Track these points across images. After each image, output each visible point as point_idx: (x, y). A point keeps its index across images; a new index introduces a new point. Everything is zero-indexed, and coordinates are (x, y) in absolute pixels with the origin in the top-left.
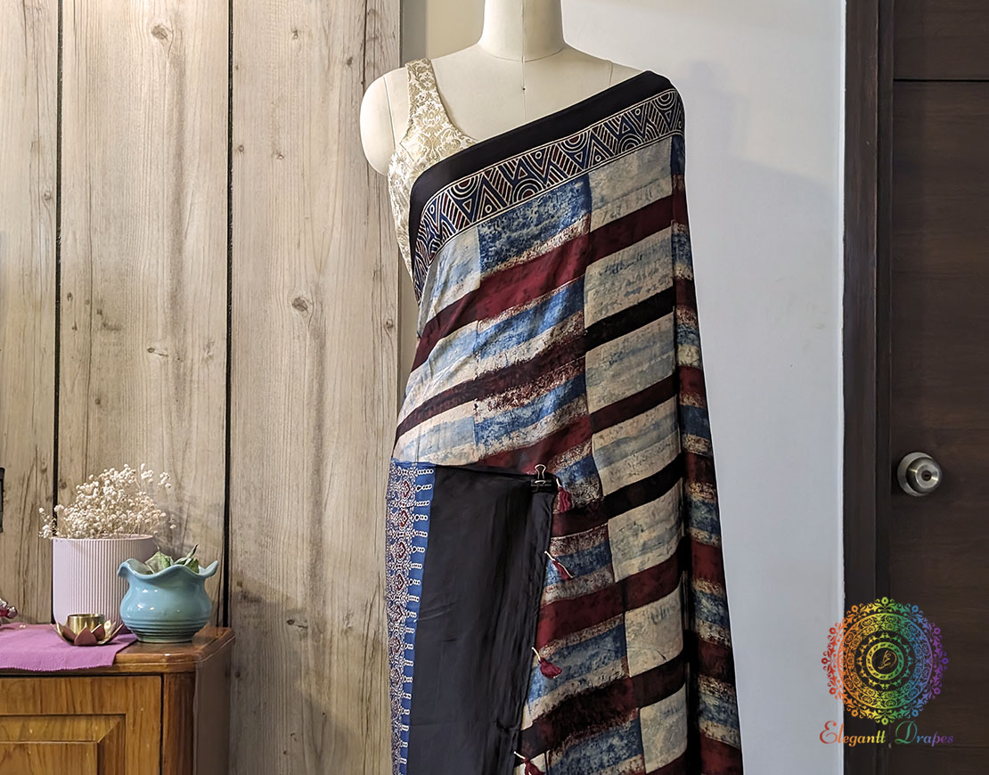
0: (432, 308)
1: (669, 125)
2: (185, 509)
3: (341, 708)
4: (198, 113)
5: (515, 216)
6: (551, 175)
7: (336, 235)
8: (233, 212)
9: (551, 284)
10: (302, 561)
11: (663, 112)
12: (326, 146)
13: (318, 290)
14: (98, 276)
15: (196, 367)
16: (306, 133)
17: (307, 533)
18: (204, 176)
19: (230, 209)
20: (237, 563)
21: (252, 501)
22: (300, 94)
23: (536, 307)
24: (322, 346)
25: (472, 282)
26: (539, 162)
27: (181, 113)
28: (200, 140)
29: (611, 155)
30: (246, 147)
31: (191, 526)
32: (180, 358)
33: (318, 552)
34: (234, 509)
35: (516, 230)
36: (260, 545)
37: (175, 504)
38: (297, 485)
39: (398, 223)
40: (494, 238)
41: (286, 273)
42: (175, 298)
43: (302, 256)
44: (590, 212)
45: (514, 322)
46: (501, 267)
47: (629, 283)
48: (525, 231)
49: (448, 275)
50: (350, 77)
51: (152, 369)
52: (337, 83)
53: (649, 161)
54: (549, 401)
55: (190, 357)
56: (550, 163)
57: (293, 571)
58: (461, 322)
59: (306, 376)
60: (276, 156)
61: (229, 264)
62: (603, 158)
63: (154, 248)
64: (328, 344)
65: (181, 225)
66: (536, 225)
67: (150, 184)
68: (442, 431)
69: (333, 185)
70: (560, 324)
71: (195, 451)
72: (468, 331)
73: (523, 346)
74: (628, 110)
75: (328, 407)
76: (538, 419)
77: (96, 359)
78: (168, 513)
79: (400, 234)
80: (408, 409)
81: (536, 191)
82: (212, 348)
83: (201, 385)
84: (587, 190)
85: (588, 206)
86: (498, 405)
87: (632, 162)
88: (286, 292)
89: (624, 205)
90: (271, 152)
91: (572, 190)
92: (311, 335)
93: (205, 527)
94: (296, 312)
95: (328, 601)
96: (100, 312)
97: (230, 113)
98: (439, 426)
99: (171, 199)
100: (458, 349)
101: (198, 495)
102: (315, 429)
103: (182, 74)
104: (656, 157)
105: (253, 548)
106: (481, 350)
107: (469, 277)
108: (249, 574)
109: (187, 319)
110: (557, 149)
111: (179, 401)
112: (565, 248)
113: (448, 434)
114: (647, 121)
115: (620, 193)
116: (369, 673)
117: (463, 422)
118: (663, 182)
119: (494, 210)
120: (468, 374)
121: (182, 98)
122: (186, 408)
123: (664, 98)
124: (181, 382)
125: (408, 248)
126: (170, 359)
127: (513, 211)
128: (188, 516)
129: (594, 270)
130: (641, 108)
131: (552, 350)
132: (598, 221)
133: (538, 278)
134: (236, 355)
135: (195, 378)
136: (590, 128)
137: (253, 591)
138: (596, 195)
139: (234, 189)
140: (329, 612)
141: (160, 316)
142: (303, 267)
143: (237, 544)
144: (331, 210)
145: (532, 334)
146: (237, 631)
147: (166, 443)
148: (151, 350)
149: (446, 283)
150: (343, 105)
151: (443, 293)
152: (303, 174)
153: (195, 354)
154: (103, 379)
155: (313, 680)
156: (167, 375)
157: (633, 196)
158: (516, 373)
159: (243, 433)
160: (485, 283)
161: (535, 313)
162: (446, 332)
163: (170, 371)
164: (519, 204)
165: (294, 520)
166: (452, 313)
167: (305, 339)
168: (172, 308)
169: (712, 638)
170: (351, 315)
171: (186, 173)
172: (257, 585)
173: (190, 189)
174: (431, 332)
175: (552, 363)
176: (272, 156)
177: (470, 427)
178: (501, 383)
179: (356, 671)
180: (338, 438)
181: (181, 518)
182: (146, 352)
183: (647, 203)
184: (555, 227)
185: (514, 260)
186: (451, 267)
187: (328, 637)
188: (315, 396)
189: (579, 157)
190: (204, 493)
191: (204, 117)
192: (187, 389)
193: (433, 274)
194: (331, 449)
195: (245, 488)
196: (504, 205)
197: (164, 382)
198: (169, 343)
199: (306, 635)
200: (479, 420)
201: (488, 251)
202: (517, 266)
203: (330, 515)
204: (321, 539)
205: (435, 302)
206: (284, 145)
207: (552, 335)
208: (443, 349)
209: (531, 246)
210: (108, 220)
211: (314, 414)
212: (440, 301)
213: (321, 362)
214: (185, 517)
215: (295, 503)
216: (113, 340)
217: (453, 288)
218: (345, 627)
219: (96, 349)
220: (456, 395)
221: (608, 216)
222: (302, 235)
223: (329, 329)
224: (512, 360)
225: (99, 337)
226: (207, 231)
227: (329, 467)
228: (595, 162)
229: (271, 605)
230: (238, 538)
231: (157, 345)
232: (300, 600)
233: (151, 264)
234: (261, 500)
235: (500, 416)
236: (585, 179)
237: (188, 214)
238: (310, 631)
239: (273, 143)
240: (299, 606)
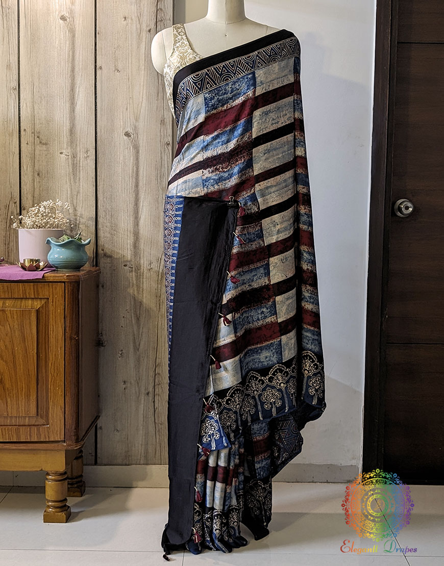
0: (183, 130)
1: (293, 52)
2: (78, 219)
3: (147, 300)
4: (81, 52)
5: (221, 89)
6: (238, 72)
7: (144, 105)
8: (97, 95)
9: (237, 119)
10: (130, 241)
11: (290, 47)
12: (139, 66)
13: (136, 128)
14: (37, 122)
15: (81, 160)
16: (130, 61)
17: (132, 230)
18: (84, 80)
19: (96, 94)
20: (101, 241)
21: (107, 216)
22: (127, 44)
23: (230, 129)
24: (138, 152)
25: (201, 118)
26: (232, 66)
27: (73, 53)
28: (82, 65)
29: (266, 63)
30: (103, 67)
31: (81, 226)
32: (74, 156)
33: (137, 237)
34: (100, 220)
35: (221, 95)
36: (111, 234)
37: (73, 217)
38: (127, 210)
39: (168, 94)
40: (211, 99)
41: (121, 121)
42: (72, 131)
43: (128, 114)
44: (255, 88)
45: (220, 136)
46: (214, 111)
47: (273, 119)
48: (225, 96)
49: (190, 115)
50: (150, 37)
51: (62, 162)
52: (144, 40)
53: (284, 67)
54: (236, 170)
55: (79, 156)
56: (237, 67)
57: (126, 245)
58: (196, 136)
59: (131, 165)
60: (116, 71)
61: (96, 117)
62: (262, 65)
63: (62, 110)
64: (140, 151)
65: (74, 101)
66: (230, 93)
67: (60, 83)
68: (188, 183)
69: (142, 84)
70: (241, 137)
71: (81, 195)
72: (199, 140)
73: (224, 146)
74: (274, 45)
75: (140, 178)
76: (231, 177)
77: (37, 157)
78: (70, 221)
79: (169, 99)
80: (173, 174)
81: (230, 78)
82: (89, 152)
83: (84, 168)
84: (254, 78)
85: (254, 85)
86: (213, 171)
87: (275, 67)
88: (121, 129)
89: (271, 85)
90: (114, 69)
91: (247, 78)
92: (133, 147)
93: (87, 227)
94: (126, 138)
95: (142, 257)
96: (38, 137)
97: (95, 53)
98: (186, 180)
99: (69, 89)
100: (195, 148)
101: (83, 213)
102: (135, 187)
103: (74, 36)
104: (287, 65)
105: (109, 235)
106: (205, 148)
107: (200, 116)
108: (106, 246)
109: (77, 141)
110: (241, 61)
111: (74, 174)
112: (243, 104)
113: (190, 184)
114: (283, 50)
115: (269, 80)
116: (160, 286)
117: (197, 179)
118: (290, 76)
119: (211, 86)
120: (199, 158)
121: (74, 46)
122: (77, 178)
123: (291, 40)
124: (75, 167)
125: (173, 105)
126: (70, 157)
127: (220, 87)
128: (79, 222)
129: (257, 113)
130: (280, 44)
131: (238, 148)
132: (259, 92)
133: (232, 116)
134: (99, 156)
135: (81, 165)
136: (256, 52)
137: (108, 252)
138: (258, 80)
139: (97, 85)
140: (142, 262)
141: (65, 139)
142: (129, 119)
143: (101, 234)
144: (141, 94)
145: (228, 141)
146: (102, 269)
147: (69, 192)
148: (61, 153)
149: (189, 119)
150: (147, 50)
151: (188, 123)
152: (128, 79)
153: (81, 155)
154: (40, 165)
155: (136, 289)
156: (68, 163)
157: (275, 82)
158: (221, 157)
159: (103, 187)
160: (207, 119)
161: (230, 132)
162: (189, 140)
163: (70, 162)
164: (223, 84)
165: (126, 224)
166: (192, 132)
167: (130, 149)
168: (70, 136)
169: (308, 269)
170: (150, 139)
171: (76, 78)
172: (110, 251)
173: (77, 86)
174: (183, 141)
175: (237, 153)
176: (115, 71)
177: (201, 181)
178: (214, 162)
179: (154, 285)
180: (145, 190)
181: (76, 223)
182: (59, 154)
183: (282, 85)
184: (239, 94)
185: (220, 108)
186: (191, 112)
187: (142, 272)
188: (134, 174)
189: (251, 64)
190: (86, 212)
191: (84, 55)
192: (78, 169)
193: (184, 115)
194: (142, 196)
195: (104, 211)
196: (216, 84)
197: (67, 167)
198: (69, 150)
199: (132, 271)
200: (204, 178)
201: (208, 105)
202: (222, 111)
203: (142, 222)
204: (138, 233)
205: (184, 127)
206: (120, 67)
207: (237, 141)
208: (188, 148)
209: (228, 103)
210: (41, 98)
211: (134, 180)
212: (187, 127)
213: (137, 159)
214: (78, 222)
215: (127, 217)
216: (45, 149)
217: (192, 121)
218: (149, 268)
219: (37, 152)
220: (194, 167)
221: (264, 89)
222: (128, 105)
223: (141, 145)
224: (219, 152)
225: (38, 148)
226: (86, 103)
227: (141, 202)
228: (258, 66)
229: (116, 259)
230: (102, 231)
231: (64, 151)
232: (129, 257)
233: (61, 117)
234: (111, 216)
235: (214, 176)
236: (254, 73)
237: (77, 95)
238: (134, 269)
239: (115, 66)
240: (129, 259)
